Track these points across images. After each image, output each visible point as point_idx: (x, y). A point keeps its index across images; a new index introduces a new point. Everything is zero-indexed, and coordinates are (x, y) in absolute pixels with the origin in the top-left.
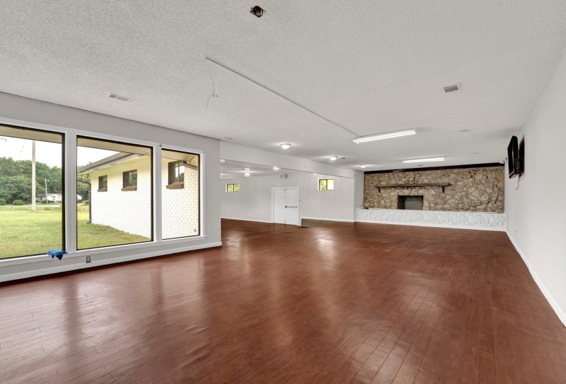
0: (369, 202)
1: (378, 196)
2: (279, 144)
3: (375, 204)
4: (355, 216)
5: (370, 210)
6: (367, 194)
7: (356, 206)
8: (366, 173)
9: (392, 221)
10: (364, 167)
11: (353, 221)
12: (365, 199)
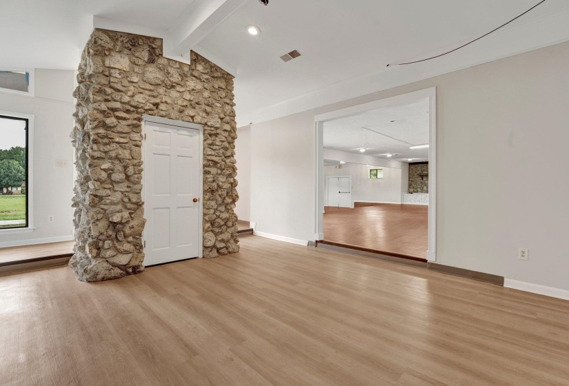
0: (414, 188)
1: (421, 183)
2: (358, 149)
3: (419, 189)
4: (402, 198)
5: (414, 195)
6: (412, 181)
7: (402, 192)
8: (411, 164)
9: (424, 202)
10: (410, 160)
11: (400, 203)
12: (410, 185)
